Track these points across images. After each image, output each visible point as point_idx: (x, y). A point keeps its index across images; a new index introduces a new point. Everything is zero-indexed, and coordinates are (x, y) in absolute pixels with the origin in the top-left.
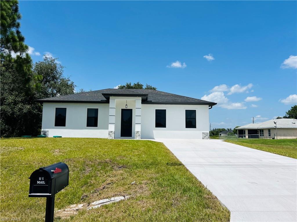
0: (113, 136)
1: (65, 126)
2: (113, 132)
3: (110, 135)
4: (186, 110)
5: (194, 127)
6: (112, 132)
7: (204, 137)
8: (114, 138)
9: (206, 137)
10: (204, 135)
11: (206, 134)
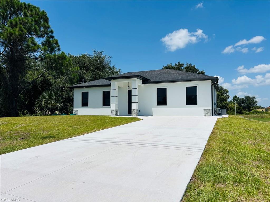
0: (115, 114)
1: (88, 106)
2: (115, 110)
3: (112, 113)
4: (186, 87)
6: (113, 110)
7: (206, 114)
8: (115, 115)
9: (208, 113)
10: (206, 112)
11: (208, 111)
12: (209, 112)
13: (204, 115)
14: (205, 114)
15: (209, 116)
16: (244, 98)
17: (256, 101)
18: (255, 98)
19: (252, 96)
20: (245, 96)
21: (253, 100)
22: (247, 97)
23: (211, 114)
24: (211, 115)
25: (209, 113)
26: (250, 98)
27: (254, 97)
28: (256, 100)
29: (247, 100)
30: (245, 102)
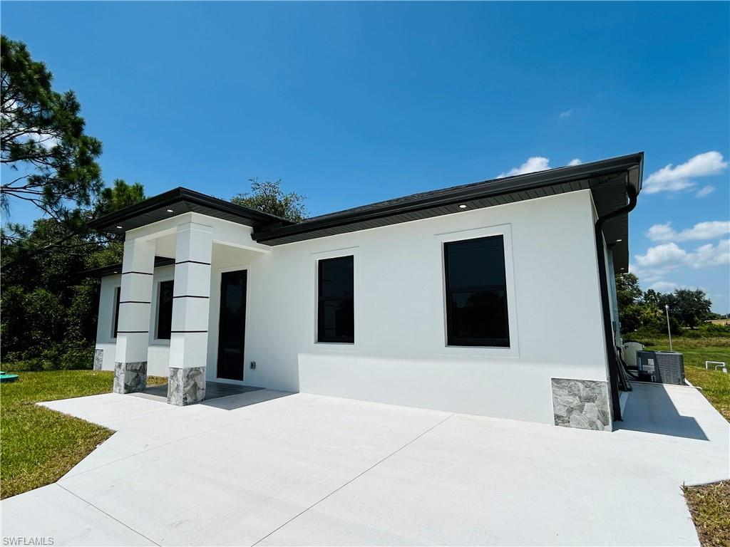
3: (118, 378)
4: (446, 243)
5: (501, 338)
6: (120, 365)
7: (570, 411)
8: (124, 389)
9: (581, 408)
10: (571, 399)
11: (583, 393)
12: (590, 399)
13: (557, 417)
14: (563, 413)
15: (592, 426)
16: (674, 295)
17: (706, 301)
18: (705, 294)
19: (693, 289)
20: (677, 290)
21: (698, 299)
22: (681, 293)
23: (604, 414)
24: (605, 424)
25: (587, 405)
26: (688, 294)
27: (699, 293)
28: (706, 298)
29: (683, 299)
30: (676, 304)
